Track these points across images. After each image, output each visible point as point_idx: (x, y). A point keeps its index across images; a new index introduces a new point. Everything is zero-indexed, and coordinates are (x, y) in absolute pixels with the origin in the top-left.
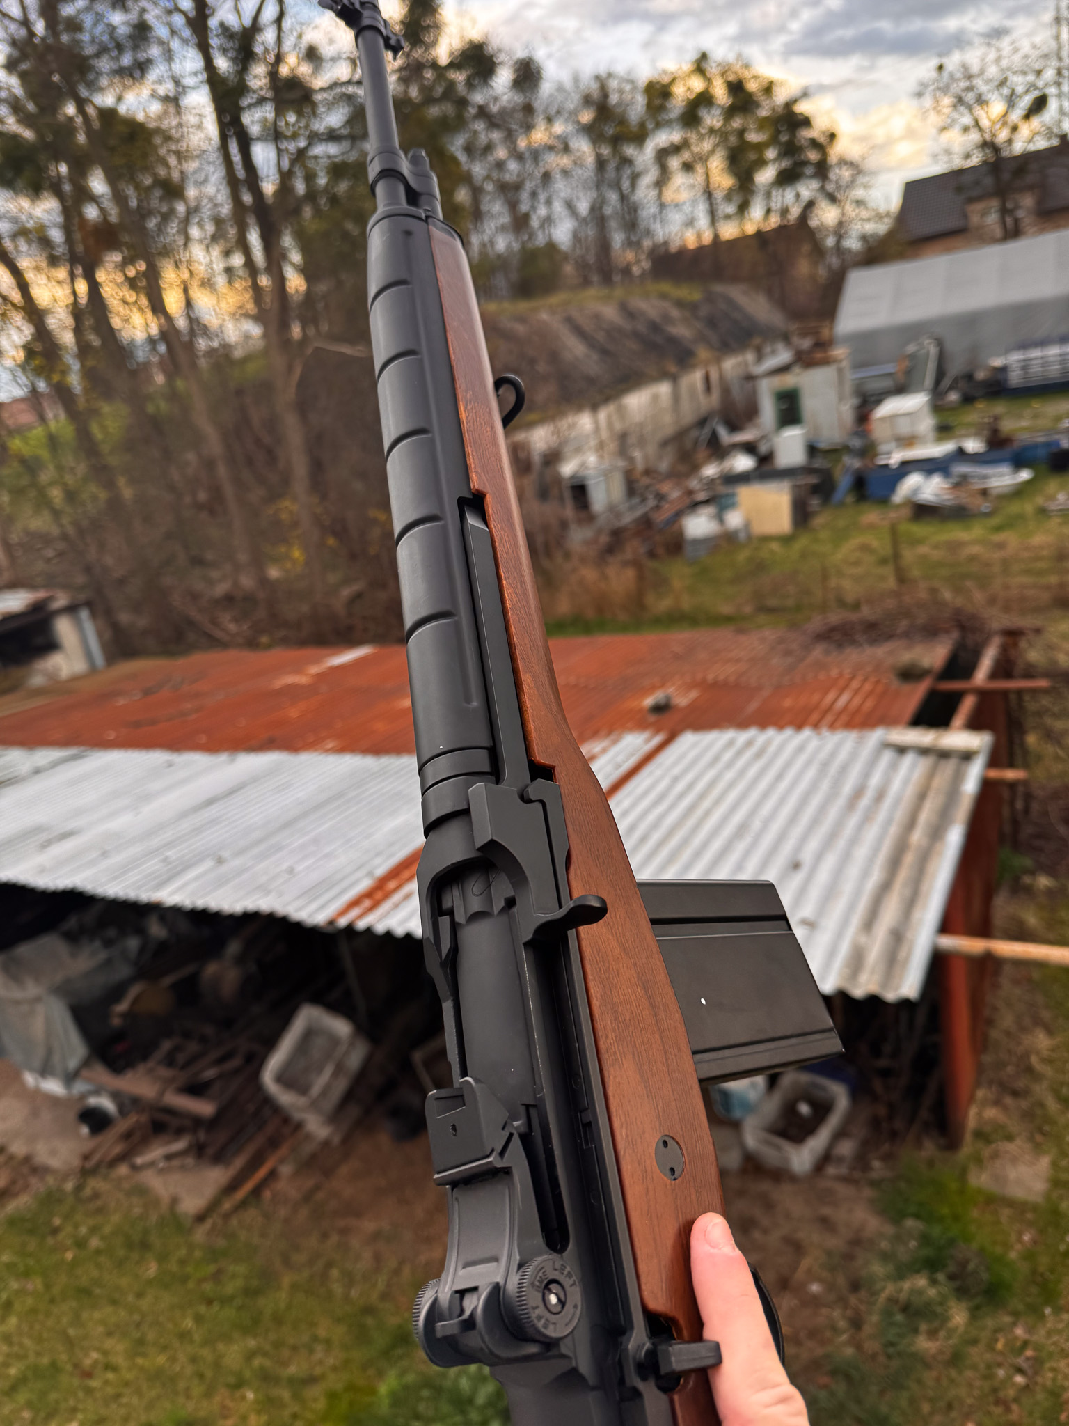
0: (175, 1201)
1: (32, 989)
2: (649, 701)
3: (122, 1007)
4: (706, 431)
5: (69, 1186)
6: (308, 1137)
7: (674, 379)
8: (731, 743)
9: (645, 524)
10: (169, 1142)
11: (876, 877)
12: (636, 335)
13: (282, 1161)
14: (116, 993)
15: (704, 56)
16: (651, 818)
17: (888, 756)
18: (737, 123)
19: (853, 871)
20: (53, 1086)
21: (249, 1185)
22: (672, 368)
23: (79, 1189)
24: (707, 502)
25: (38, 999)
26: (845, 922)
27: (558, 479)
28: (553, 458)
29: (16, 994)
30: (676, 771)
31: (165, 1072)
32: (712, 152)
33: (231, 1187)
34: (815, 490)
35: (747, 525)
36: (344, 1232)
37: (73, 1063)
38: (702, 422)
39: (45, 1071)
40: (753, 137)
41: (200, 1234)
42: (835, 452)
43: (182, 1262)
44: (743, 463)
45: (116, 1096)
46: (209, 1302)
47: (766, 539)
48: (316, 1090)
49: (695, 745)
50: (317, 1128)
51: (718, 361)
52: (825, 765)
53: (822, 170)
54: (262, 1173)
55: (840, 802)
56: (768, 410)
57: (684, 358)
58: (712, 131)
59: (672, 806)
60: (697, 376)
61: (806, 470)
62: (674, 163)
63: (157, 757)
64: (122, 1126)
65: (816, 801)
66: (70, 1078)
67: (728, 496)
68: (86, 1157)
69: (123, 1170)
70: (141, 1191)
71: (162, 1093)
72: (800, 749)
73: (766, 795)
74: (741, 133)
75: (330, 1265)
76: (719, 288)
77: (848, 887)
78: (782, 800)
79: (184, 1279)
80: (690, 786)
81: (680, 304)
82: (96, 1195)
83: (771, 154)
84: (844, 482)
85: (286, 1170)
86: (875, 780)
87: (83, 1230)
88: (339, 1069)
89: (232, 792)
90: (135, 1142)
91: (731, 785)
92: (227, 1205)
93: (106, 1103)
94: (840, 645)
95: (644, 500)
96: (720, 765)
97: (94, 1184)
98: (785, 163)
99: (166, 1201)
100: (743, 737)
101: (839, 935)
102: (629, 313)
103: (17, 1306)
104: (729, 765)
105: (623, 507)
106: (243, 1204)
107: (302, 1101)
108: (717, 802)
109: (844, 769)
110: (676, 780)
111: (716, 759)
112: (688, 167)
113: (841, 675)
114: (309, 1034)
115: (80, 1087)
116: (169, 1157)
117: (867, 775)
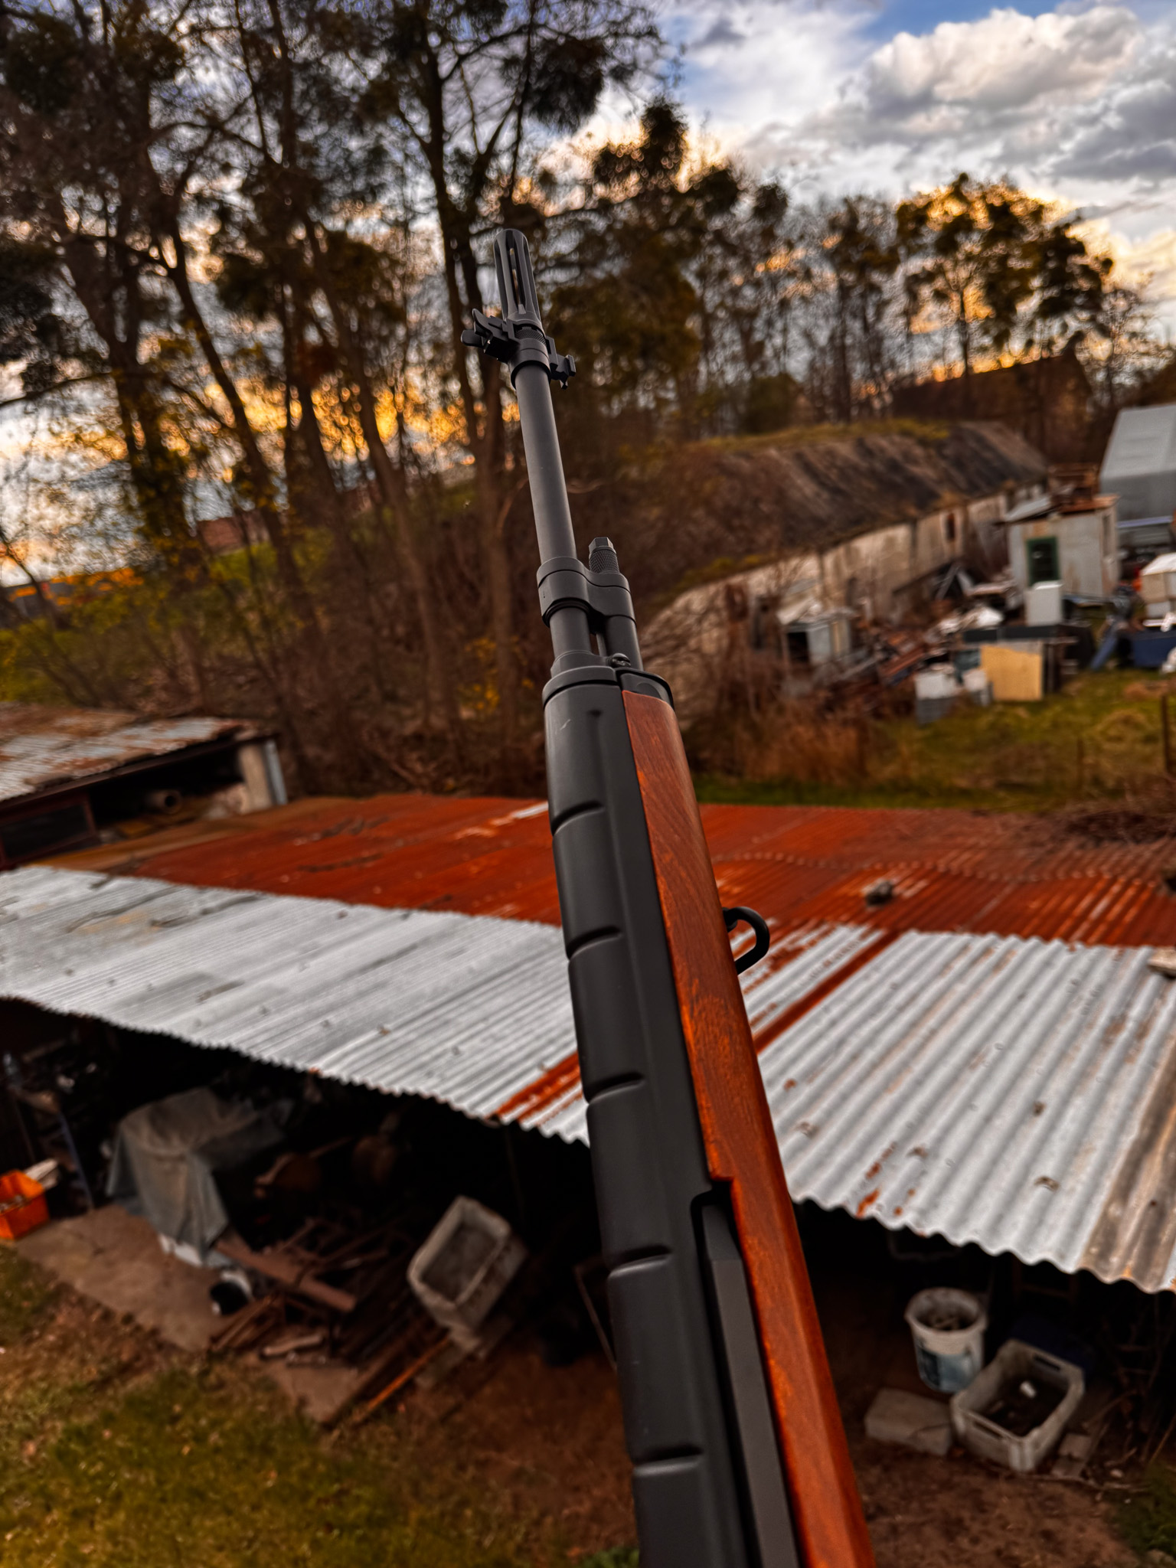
0: (303, 1402)
1: (177, 1147)
2: (867, 889)
3: (268, 1178)
4: (948, 579)
5: (194, 1370)
6: (452, 1345)
7: (913, 523)
8: (965, 948)
9: (871, 680)
10: (302, 1335)
11: (1134, 1133)
12: (872, 474)
13: (421, 1370)
14: (262, 1160)
15: (964, 178)
16: (865, 1031)
17: (1153, 981)
18: (999, 249)
19: (1107, 1123)
20: (188, 1254)
21: (383, 1396)
22: (912, 511)
23: (204, 1373)
24: (943, 659)
25: (181, 1158)
26: (1095, 1186)
27: (776, 626)
28: (772, 603)
29: (162, 1151)
30: (897, 977)
31: (307, 1256)
32: (969, 280)
33: (363, 1396)
34: (1071, 652)
35: (990, 686)
36: (482, 1464)
37: (211, 1233)
38: (942, 570)
39: (181, 1238)
40: (1015, 264)
41: (325, 1446)
42: (1096, 610)
43: (305, 1476)
44: (988, 617)
45: (251, 1274)
46: (329, 1528)
47: (1012, 704)
48: (463, 1297)
49: (921, 946)
50: (463, 1338)
51: (965, 505)
52: (1077, 985)
53: (1094, 300)
54: (398, 1383)
55: (1095, 1033)
56: (1019, 561)
57: (926, 501)
58: (969, 258)
59: (892, 1019)
60: (941, 519)
61: (1060, 630)
62: (926, 291)
63: (331, 908)
64: (256, 1309)
65: (1064, 1029)
66: (206, 1249)
67: (969, 653)
68: (214, 1340)
69: (252, 1359)
70: (270, 1386)
71: (300, 1277)
72: (1047, 964)
73: (1004, 1017)
74: (1003, 260)
75: (464, 1503)
76: (969, 425)
77: (1099, 1142)
78: (1024, 1025)
79: (305, 1496)
80: (913, 998)
81: (923, 442)
82: (221, 1385)
83: (1036, 282)
84: (1105, 646)
85: (424, 1382)
86: (1136, 1011)
87: (203, 1422)
88: (491, 1273)
89: (402, 953)
90: (269, 1328)
91: (963, 1001)
92: (357, 1417)
93: (243, 1282)
94: (1099, 841)
95: (871, 653)
96: (950, 975)
97: (221, 1370)
98: (1053, 292)
99: (293, 1403)
100: (980, 942)
101: (1087, 1201)
102: (866, 451)
103: (127, 1500)
104: (961, 976)
105: (847, 660)
106: (375, 1417)
107: (449, 1305)
108: (944, 1021)
109: (1099, 993)
110: (896, 987)
111: (946, 966)
112: (940, 296)
113: (1099, 876)
114: (462, 1229)
115: (216, 1259)
116: (300, 1351)
117: (1126, 1004)
